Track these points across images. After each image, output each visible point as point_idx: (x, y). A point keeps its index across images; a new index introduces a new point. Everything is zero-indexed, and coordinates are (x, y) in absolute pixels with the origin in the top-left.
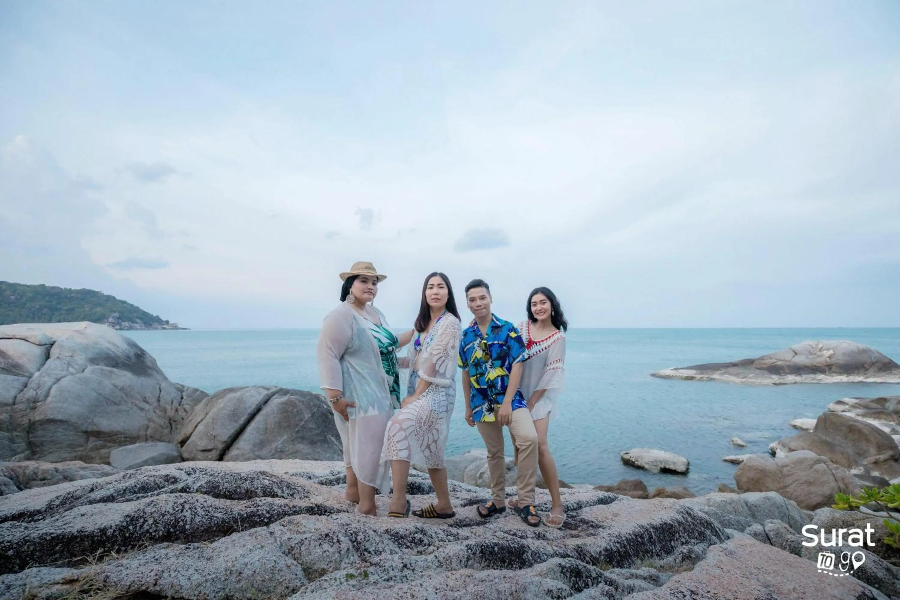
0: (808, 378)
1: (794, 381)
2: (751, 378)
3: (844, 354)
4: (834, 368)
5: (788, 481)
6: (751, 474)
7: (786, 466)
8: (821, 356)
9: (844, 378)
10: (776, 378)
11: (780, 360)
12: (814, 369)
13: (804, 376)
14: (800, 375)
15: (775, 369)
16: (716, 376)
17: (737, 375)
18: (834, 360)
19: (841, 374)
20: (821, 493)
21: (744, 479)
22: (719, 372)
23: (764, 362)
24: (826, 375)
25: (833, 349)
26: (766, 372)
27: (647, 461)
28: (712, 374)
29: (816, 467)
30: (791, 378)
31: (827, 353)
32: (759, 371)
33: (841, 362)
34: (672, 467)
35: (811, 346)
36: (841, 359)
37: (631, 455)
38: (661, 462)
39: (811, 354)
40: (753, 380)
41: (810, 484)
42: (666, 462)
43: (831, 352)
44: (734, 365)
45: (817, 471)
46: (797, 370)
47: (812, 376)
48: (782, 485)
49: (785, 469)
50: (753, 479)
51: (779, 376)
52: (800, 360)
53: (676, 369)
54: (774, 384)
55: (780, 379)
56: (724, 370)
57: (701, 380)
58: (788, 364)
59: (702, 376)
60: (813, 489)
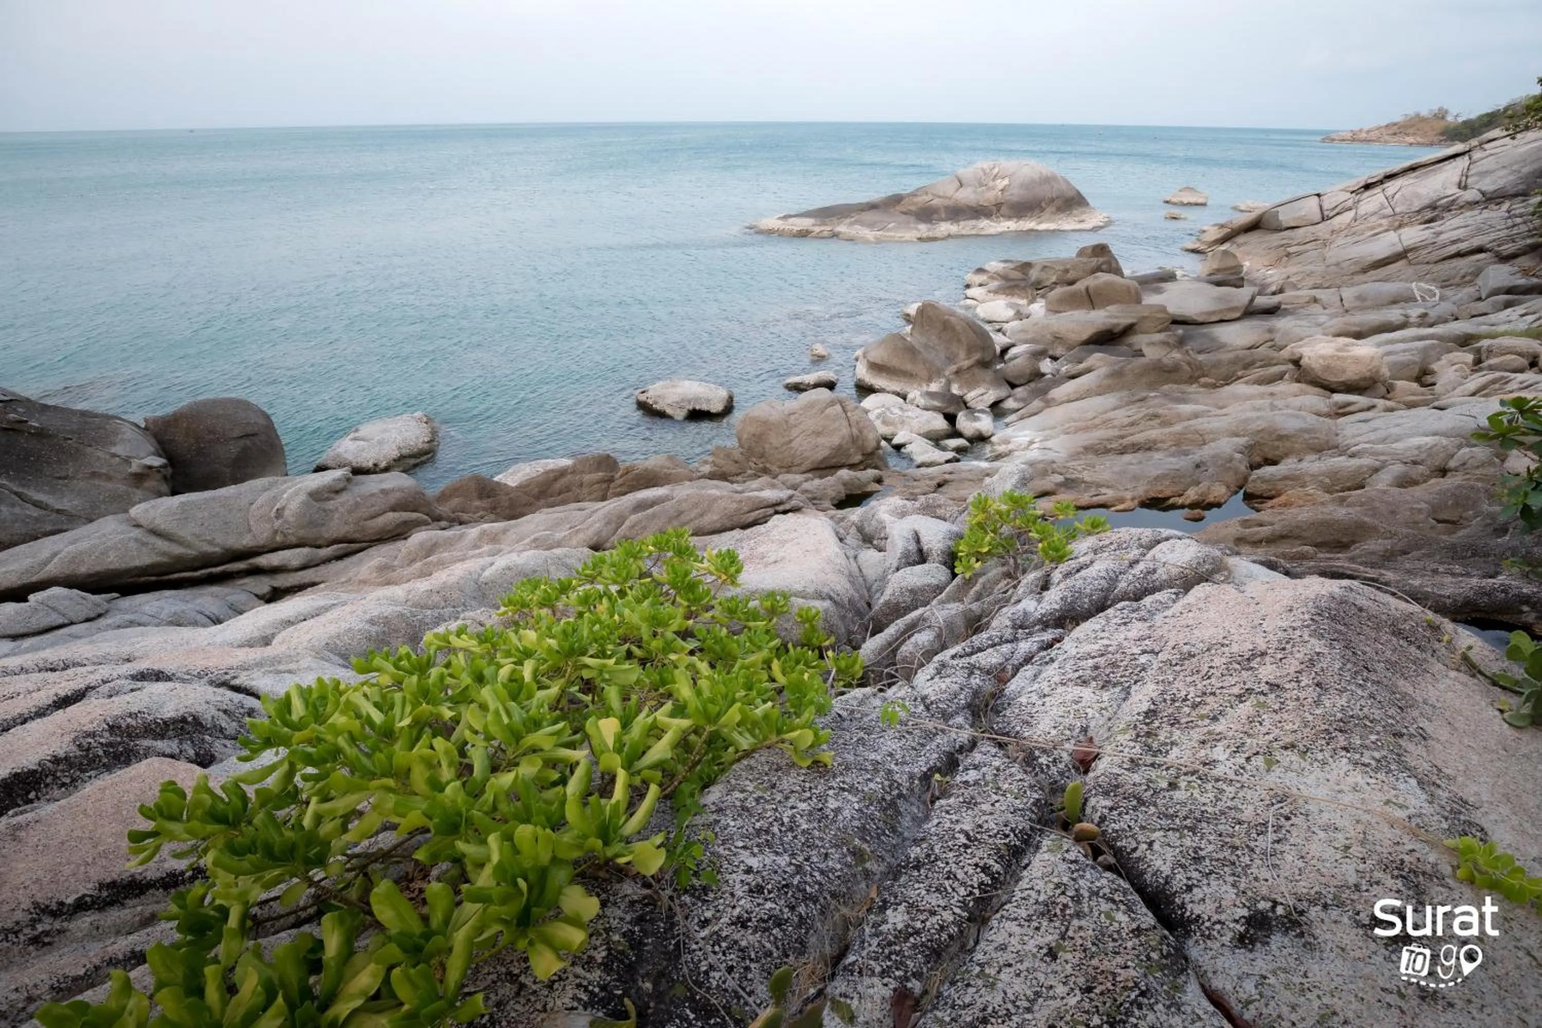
0: (966, 227)
1: (946, 234)
2: (889, 230)
3: (1023, 185)
4: (1004, 209)
5: (795, 432)
6: (752, 429)
7: (794, 413)
8: (993, 188)
9: (1011, 225)
10: (923, 229)
11: (940, 197)
12: (978, 212)
13: (962, 223)
14: (957, 221)
15: (927, 214)
16: (842, 228)
17: (871, 226)
18: (1007, 196)
19: (1009, 218)
20: (828, 445)
21: (745, 436)
22: (848, 221)
23: (915, 200)
24: (992, 221)
25: (1010, 176)
26: (912, 219)
27: (669, 401)
28: (838, 224)
29: (829, 411)
30: (945, 227)
31: (1001, 184)
32: (903, 217)
33: (1015, 199)
34: (704, 407)
35: (983, 170)
36: (1016, 194)
37: (649, 394)
38: (689, 401)
39: (981, 185)
40: (892, 234)
41: (818, 434)
42: (697, 399)
43: (1006, 182)
44: (872, 207)
45: (827, 417)
46: (957, 212)
47: (973, 222)
48: (787, 439)
49: (793, 417)
50: (754, 435)
51: (929, 226)
52: (966, 196)
53: (786, 217)
54: (920, 239)
55: (929, 230)
56: (857, 217)
57: (820, 237)
58: (947, 202)
59: (822, 228)
60: (821, 440)
